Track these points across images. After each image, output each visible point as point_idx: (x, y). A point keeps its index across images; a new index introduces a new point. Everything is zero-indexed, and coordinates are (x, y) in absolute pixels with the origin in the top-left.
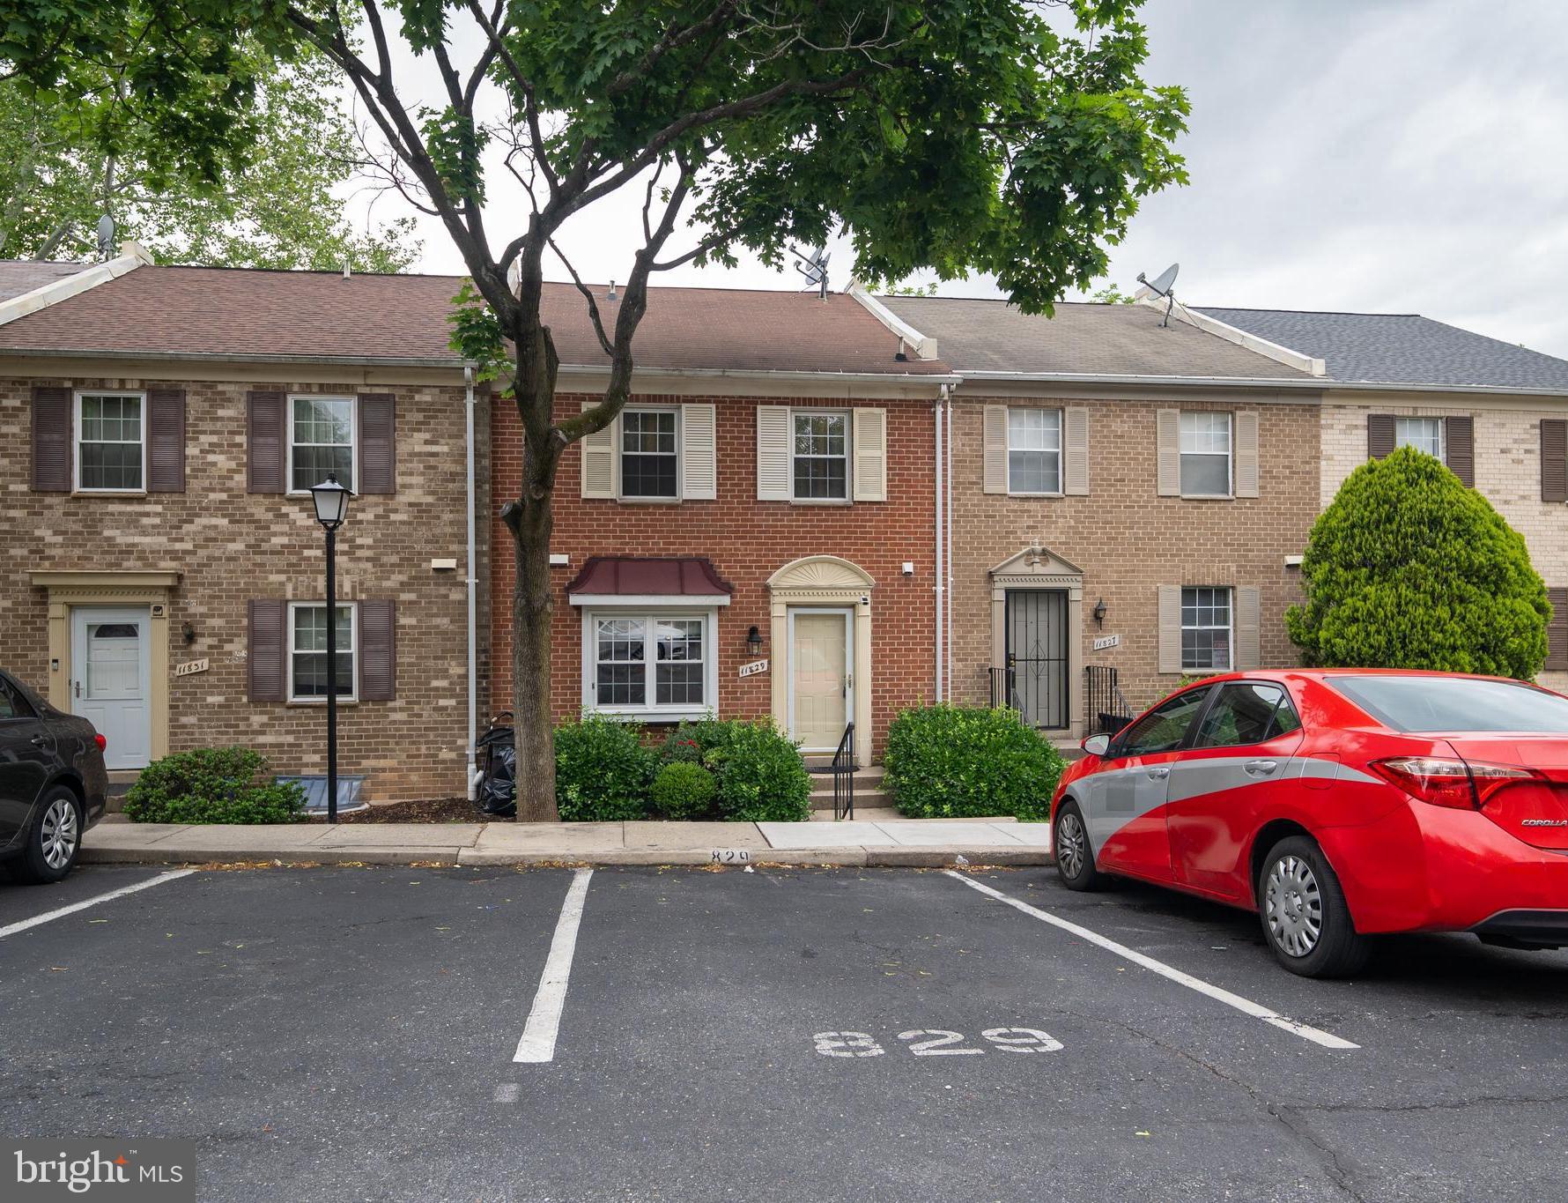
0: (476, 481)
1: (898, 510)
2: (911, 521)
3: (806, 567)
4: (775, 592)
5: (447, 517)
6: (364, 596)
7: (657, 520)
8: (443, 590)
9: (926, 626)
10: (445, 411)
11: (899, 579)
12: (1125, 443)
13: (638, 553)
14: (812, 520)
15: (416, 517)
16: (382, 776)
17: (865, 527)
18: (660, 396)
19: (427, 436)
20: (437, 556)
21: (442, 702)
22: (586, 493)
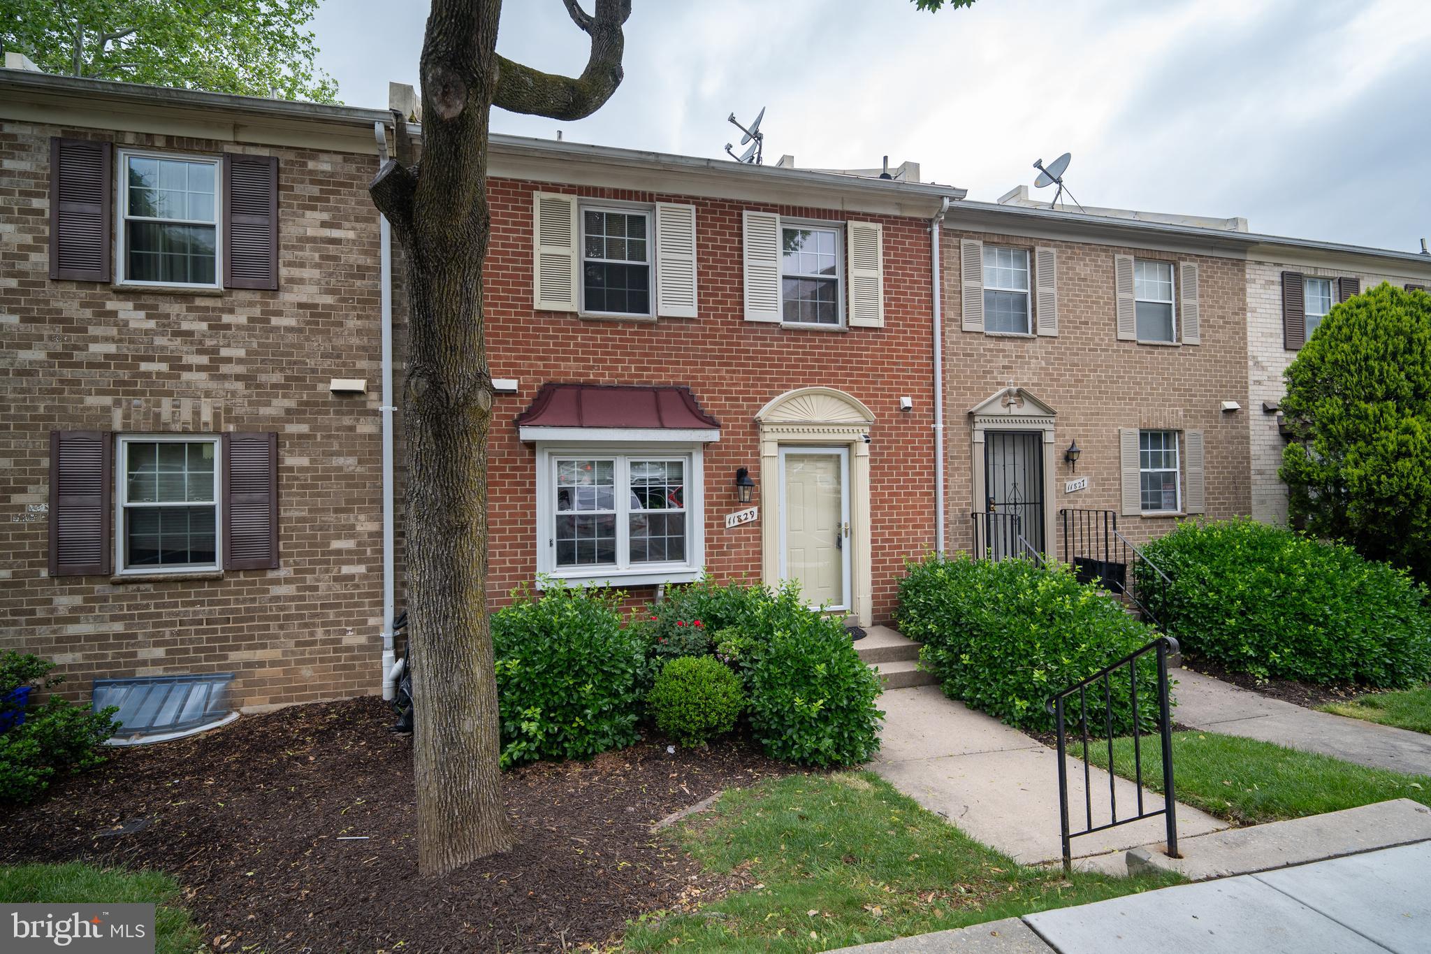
0: (393, 279)
1: (894, 338)
2: (909, 351)
3: (806, 398)
4: (766, 428)
5: (352, 323)
6: (231, 428)
7: (627, 340)
8: (347, 421)
9: (926, 467)
10: (351, 186)
11: (897, 415)
12: (1088, 286)
13: (605, 379)
14: (804, 347)
15: (308, 323)
16: (259, 673)
17: (861, 356)
18: (630, 192)
19: (325, 216)
20: (338, 375)
21: (346, 570)
22: (539, 305)
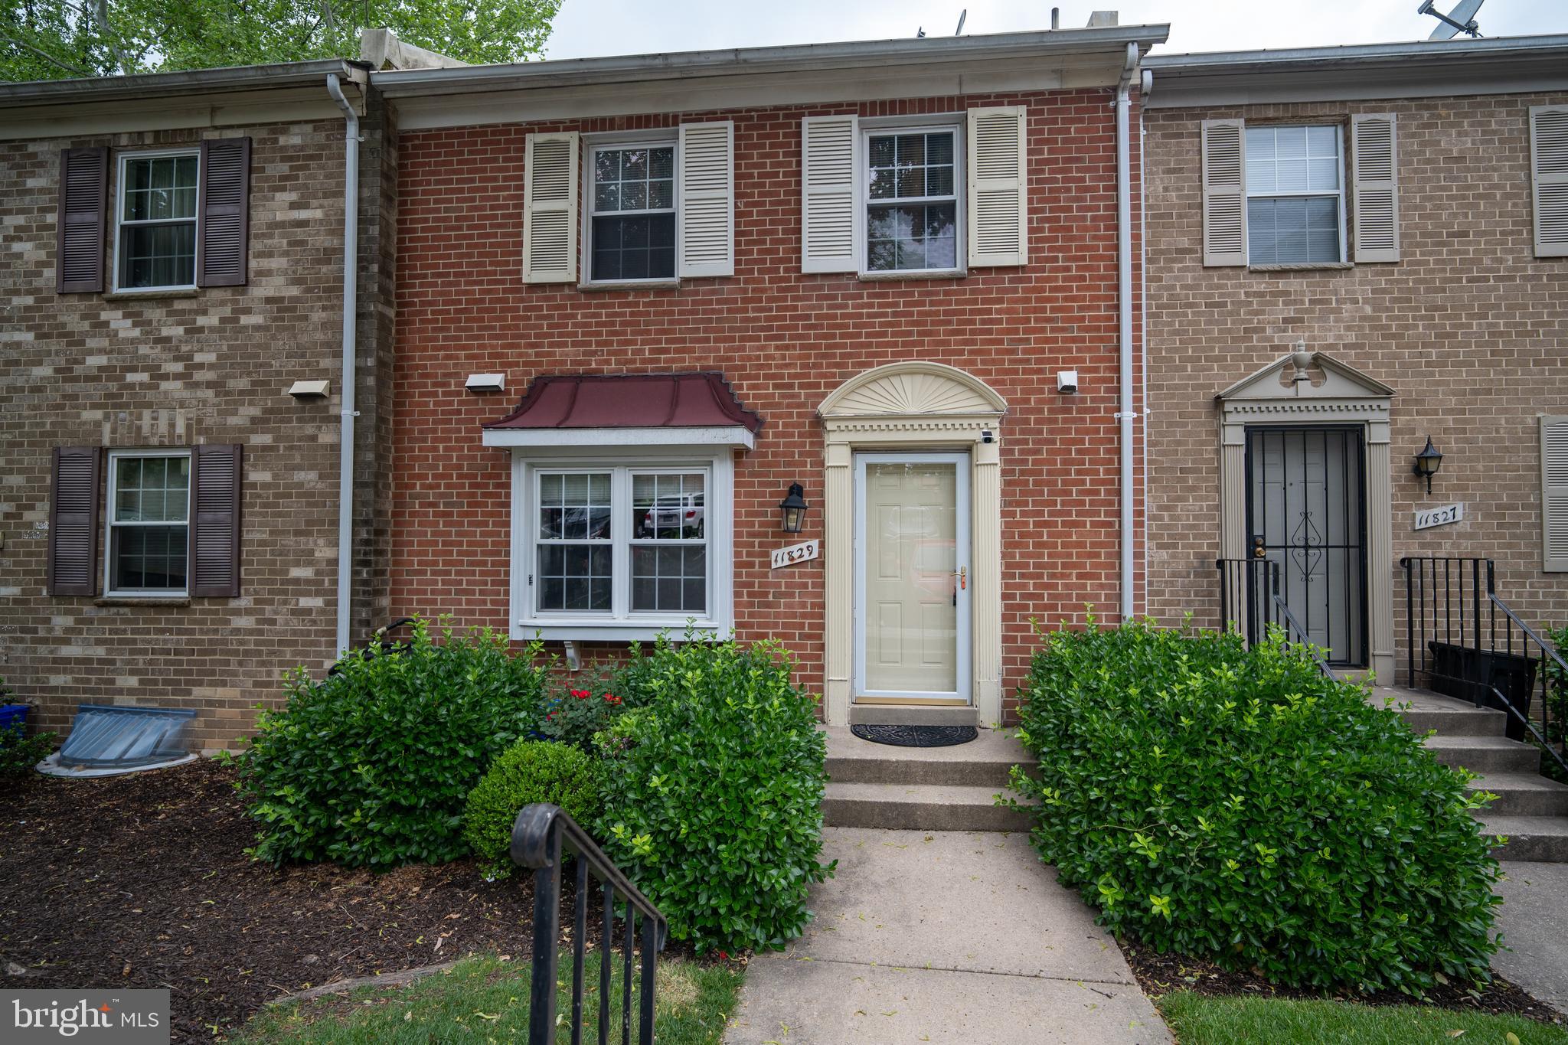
0: (360, 260)
1: (1048, 279)
2: (1074, 299)
3: (884, 383)
4: (830, 426)
5: (318, 316)
6: (202, 440)
7: (640, 314)
8: (309, 429)
9: (1103, 482)
10: (320, 157)
11: (1052, 401)
12: (1468, 169)
13: (611, 367)
14: (896, 305)
15: (275, 319)
16: (222, 713)
17: (989, 311)
18: (648, 117)
19: (293, 196)
20: (302, 377)
21: (305, 602)
22: (529, 276)
